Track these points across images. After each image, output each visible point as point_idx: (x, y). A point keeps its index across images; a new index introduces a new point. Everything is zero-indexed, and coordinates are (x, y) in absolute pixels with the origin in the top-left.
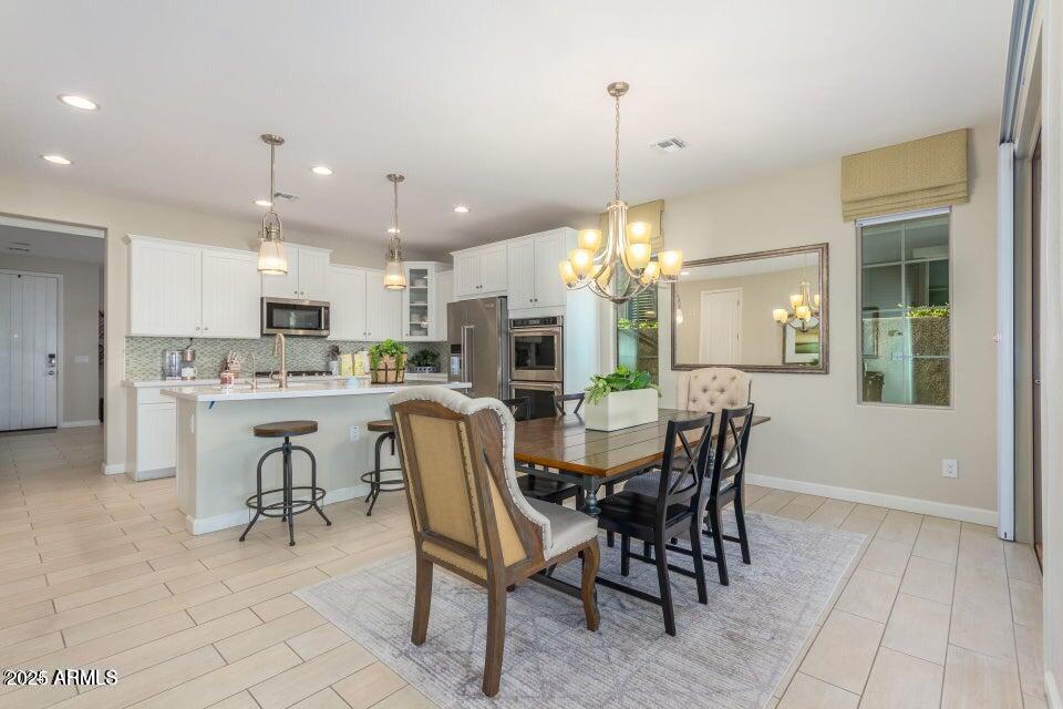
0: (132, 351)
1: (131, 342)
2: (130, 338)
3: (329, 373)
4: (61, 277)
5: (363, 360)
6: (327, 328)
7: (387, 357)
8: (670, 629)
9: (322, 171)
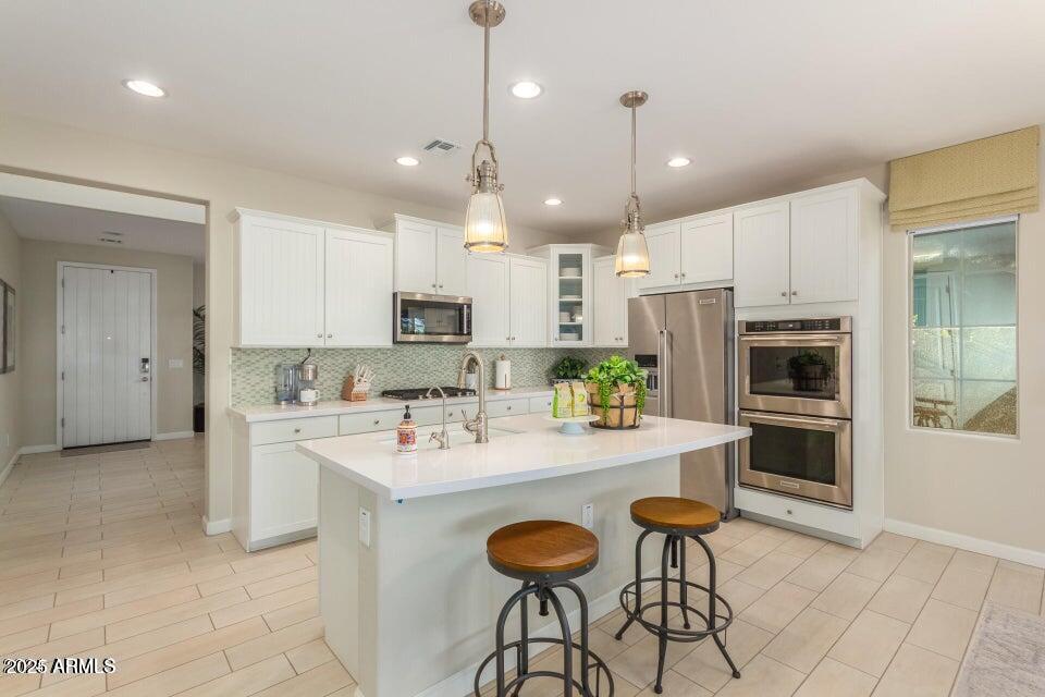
0: (239, 367)
1: (239, 354)
2: (237, 350)
4: (154, 271)
6: (469, 333)
7: (624, 387)
9: (526, 90)
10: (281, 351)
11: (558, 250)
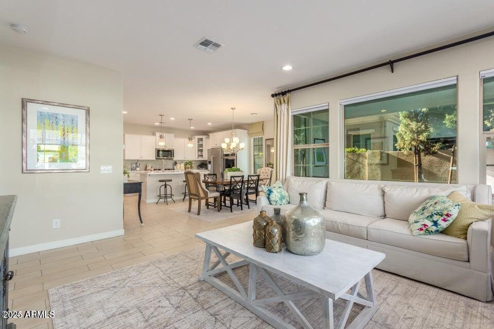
3: (174, 169)
5: (183, 165)
6: (174, 157)
7: (188, 165)
8: (242, 209)
9: (172, 119)
10: (132, 160)
11: (197, 137)
